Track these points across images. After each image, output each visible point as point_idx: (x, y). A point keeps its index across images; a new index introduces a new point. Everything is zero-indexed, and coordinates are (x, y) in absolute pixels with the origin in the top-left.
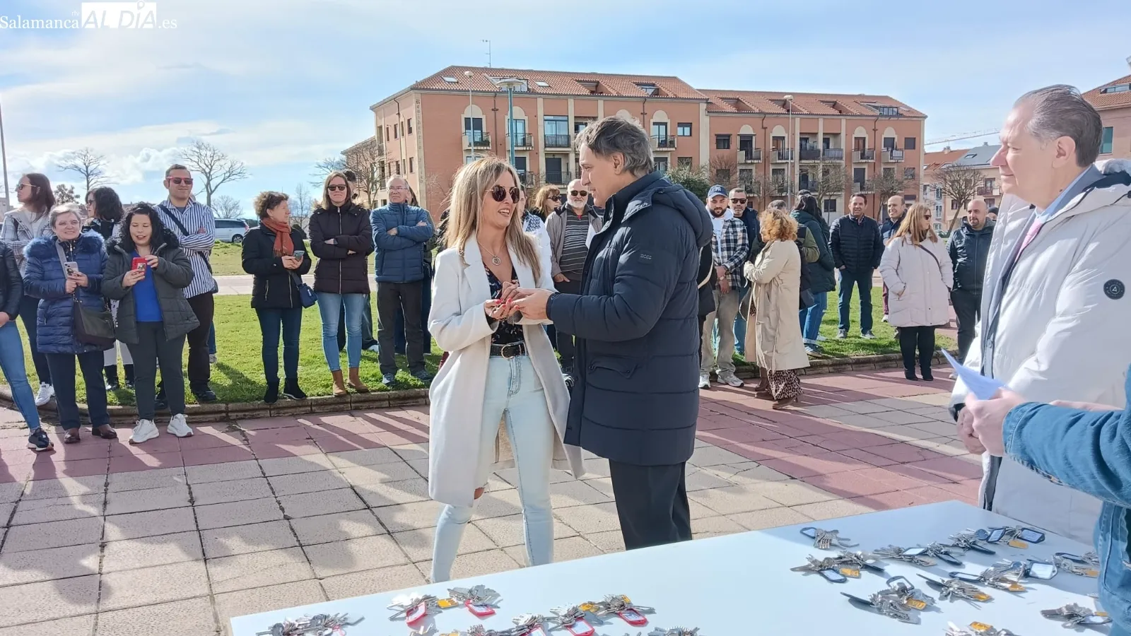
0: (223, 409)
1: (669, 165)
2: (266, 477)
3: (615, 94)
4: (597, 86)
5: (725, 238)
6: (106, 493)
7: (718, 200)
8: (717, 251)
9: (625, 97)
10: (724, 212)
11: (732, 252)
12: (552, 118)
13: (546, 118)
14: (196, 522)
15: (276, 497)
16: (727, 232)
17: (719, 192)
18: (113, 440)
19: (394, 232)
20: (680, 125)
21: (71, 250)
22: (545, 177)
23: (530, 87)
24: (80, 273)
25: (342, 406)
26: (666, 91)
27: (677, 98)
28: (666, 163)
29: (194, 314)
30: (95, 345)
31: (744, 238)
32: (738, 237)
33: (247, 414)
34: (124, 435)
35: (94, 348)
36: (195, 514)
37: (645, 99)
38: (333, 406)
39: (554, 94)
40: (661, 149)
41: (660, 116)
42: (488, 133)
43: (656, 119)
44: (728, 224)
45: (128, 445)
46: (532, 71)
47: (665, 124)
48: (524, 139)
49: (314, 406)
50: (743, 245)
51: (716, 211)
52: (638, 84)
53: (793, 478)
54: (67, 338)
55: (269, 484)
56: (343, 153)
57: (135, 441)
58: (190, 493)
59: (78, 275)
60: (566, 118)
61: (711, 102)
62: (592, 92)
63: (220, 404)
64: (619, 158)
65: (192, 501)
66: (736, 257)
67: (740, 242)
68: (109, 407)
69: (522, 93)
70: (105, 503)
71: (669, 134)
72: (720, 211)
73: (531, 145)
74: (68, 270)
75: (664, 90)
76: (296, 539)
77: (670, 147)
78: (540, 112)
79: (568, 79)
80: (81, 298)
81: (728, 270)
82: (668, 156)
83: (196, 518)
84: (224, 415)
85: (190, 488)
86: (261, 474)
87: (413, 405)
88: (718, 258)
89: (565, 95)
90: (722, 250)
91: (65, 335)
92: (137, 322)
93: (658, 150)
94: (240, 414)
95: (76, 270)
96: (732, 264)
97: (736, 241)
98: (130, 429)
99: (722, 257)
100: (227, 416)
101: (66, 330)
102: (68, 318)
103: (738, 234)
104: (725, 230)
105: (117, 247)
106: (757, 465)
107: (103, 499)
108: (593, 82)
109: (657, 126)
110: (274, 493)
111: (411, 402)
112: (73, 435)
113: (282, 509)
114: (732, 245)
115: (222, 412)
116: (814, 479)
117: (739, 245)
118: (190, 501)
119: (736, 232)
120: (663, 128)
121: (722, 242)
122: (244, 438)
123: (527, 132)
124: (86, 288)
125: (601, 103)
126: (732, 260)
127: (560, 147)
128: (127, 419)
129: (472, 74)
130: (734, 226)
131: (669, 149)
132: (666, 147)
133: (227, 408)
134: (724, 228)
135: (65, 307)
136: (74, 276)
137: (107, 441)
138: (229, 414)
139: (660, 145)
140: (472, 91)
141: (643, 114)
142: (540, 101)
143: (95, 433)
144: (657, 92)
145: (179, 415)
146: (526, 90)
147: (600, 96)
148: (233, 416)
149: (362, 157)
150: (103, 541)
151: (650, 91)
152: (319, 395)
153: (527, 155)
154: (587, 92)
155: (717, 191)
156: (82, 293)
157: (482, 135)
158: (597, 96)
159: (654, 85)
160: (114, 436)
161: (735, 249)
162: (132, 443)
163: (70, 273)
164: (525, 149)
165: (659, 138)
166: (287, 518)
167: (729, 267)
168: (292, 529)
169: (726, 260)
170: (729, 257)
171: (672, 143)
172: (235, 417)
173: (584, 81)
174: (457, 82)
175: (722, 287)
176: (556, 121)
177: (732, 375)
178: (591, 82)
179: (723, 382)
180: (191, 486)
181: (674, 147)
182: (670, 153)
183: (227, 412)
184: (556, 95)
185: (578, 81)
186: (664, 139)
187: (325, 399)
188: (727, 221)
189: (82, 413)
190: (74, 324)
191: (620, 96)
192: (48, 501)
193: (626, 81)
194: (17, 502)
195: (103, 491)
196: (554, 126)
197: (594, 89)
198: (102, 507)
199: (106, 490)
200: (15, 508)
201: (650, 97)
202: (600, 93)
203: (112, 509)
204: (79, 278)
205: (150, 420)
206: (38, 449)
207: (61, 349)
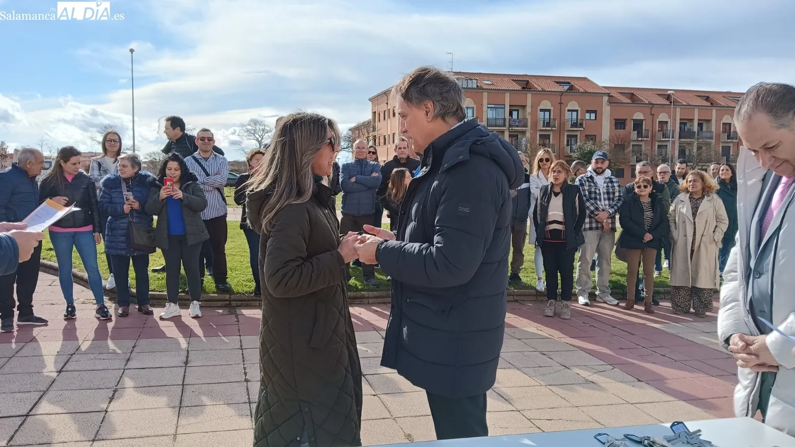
0: (227, 298)
1: (578, 140)
2: (242, 349)
3: (540, 89)
4: (527, 84)
5: (605, 191)
6: (131, 353)
7: (600, 161)
8: (600, 200)
9: (548, 91)
10: (603, 171)
11: (611, 201)
12: (493, 106)
14: (184, 378)
15: (244, 365)
16: (607, 186)
17: (601, 156)
18: (150, 316)
19: (353, 179)
20: (588, 111)
21: (130, 184)
23: (478, 85)
24: (134, 201)
26: (578, 87)
27: (586, 92)
28: (577, 139)
29: (206, 229)
30: (143, 251)
31: (619, 191)
32: (616, 190)
33: (243, 303)
34: (158, 312)
35: (141, 253)
36: (185, 373)
37: (562, 93)
39: (495, 90)
40: (573, 129)
41: (573, 105)
43: (570, 107)
44: (608, 180)
46: (481, 73)
47: (577, 111)
50: (619, 196)
51: (597, 170)
52: (557, 83)
54: (123, 245)
55: (243, 354)
56: (350, 130)
57: (163, 317)
58: (187, 357)
59: (133, 202)
60: (503, 106)
61: (613, 96)
62: (523, 88)
63: (226, 295)
64: (429, 105)
65: (186, 363)
66: (615, 205)
67: (617, 194)
69: (472, 88)
70: (128, 360)
71: (579, 118)
72: (601, 170)
74: (126, 198)
75: (576, 86)
76: (247, 397)
78: (485, 102)
79: (506, 79)
80: (135, 218)
81: (610, 215)
82: (578, 134)
83: (184, 375)
84: (228, 302)
85: (188, 353)
86: (239, 346)
87: (358, 304)
88: (602, 205)
89: (503, 90)
90: (604, 199)
91: (123, 242)
92: (169, 236)
93: (571, 129)
94: (239, 303)
95: (131, 198)
96: (613, 210)
97: (614, 193)
99: (605, 205)
100: (230, 304)
101: (123, 239)
102: (125, 231)
103: (616, 188)
104: (606, 185)
106: (612, 367)
107: (128, 357)
108: (525, 81)
109: (571, 112)
110: (244, 361)
111: (358, 301)
112: (123, 311)
113: (245, 374)
114: (611, 196)
115: (227, 300)
116: (658, 383)
117: (616, 197)
118: (184, 363)
119: (614, 186)
120: (575, 114)
121: (604, 194)
122: (236, 320)
124: (138, 210)
125: (529, 96)
126: (612, 207)
127: (499, 126)
128: (160, 301)
130: (612, 182)
131: (579, 129)
132: (576, 127)
133: (230, 298)
134: (605, 182)
135: (123, 223)
136: (130, 201)
137: (146, 316)
138: (232, 302)
139: (572, 126)
141: (560, 103)
142: (485, 94)
143: (140, 310)
144: (571, 88)
145: (195, 302)
146: (475, 87)
147: (529, 91)
148: (234, 303)
149: (361, 132)
150: (117, 387)
151: (566, 88)
154: (519, 88)
155: (600, 155)
156: (135, 214)
158: (526, 91)
159: (569, 83)
160: (151, 313)
161: (613, 200)
162: (161, 319)
163: (127, 200)
165: (571, 121)
166: (247, 381)
167: (611, 212)
168: (247, 389)
169: (607, 207)
170: (610, 205)
171: (581, 125)
172: (235, 305)
173: (517, 80)
175: (605, 227)
176: (496, 108)
177: (609, 296)
178: (523, 81)
179: (602, 301)
180: (190, 352)
181: (583, 127)
182: (579, 132)
183: (230, 300)
184: (497, 90)
185: (513, 80)
186: (576, 121)
188: (606, 178)
189: (132, 295)
190: (128, 236)
191: (543, 91)
192: (92, 356)
193: (549, 81)
194: (72, 355)
195: (130, 351)
196: (494, 112)
197: (525, 86)
198: (125, 363)
199: (132, 351)
200: (70, 358)
201: (566, 92)
202: (529, 89)
203: (131, 364)
204: (133, 203)
205: (175, 303)
206: (102, 318)
207: (119, 252)
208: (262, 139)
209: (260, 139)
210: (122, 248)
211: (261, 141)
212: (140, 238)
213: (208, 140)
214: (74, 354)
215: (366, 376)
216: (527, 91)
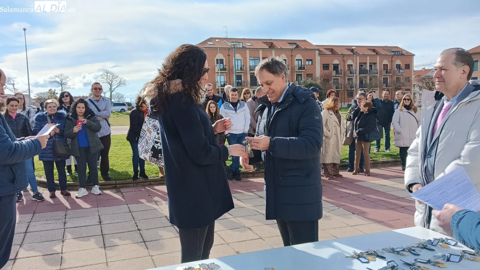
0: (114, 183)
1: (303, 77)
2: (131, 212)
3: (279, 48)
4: (272, 45)
6: (65, 219)
9: (284, 49)
12: (253, 58)
13: (250, 58)
14: (102, 231)
15: (135, 221)
20: (307, 60)
21: (53, 118)
22: (250, 83)
23: (243, 46)
25: (163, 182)
27: (306, 49)
28: (302, 77)
29: (101, 143)
30: (62, 158)
33: (124, 185)
35: (62, 159)
36: (101, 228)
37: (292, 50)
38: (159, 182)
40: (299, 71)
41: (299, 57)
42: (226, 65)
43: (297, 58)
46: (245, 39)
47: (301, 60)
48: (241, 68)
49: (152, 182)
52: (289, 43)
53: (354, 214)
54: (51, 155)
55: (132, 215)
57: (78, 197)
58: (100, 219)
60: (259, 58)
61: (321, 51)
62: (270, 47)
63: (113, 181)
65: (100, 222)
69: (240, 48)
70: (65, 223)
71: (303, 64)
73: (244, 70)
75: (300, 45)
76: (142, 239)
77: (303, 70)
78: (248, 56)
79: (260, 42)
80: (57, 138)
82: (302, 73)
83: (101, 230)
84: (115, 185)
85: (100, 217)
86: (128, 211)
89: (258, 48)
91: (50, 153)
92: (79, 148)
94: (121, 185)
98: (77, 192)
100: (116, 186)
101: (50, 151)
102: (51, 146)
105: (70, 117)
106: (338, 208)
107: (64, 221)
108: (270, 43)
109: (297, 61)
110: (134, 219)
112: (53, 194)
113: (137, 226)
115: (114, 184)
116: (362, 214)
118: (99, 222)
120: (300, 61)
122: (122, 196)
123: (242, 64)
124: (58, 134)
125: (273, 52)
128: (74, 188)
129: (219, 41)
132: (301, 69)
133: (116, 183)
135: (50, 142)
137: (67, 197)
138: (117, 185)
139: (299, 69)
140: (219, 48)
141: (292, 56)
142: (248, 51)
143: (62, 193)
144: (297, 46)
145: (96, 186)
148: (118, 186)
150: (63, 239)
151: (294, 46)
152: (153, 177)
153: (242, 74)
154: (267, 47)
156: (57, 136)
157: (223, 66)
159: (296, 44)
162: (77, 197)
164: (241, 71)
165: (298, 66)
166: (139, 230)
168: (141, 235)
171: (304, 68)
172: (119, 187)
173: (266, 43)
174: (213, 44)
176: (254, 59)
178: (269, 43)
180: (100, 216)
181: (305, 69)
183: (116, 184)
184: (255, 48)
185: (264, 43)
186: (301, 66)
187: (156, 179)
189: (56, 185)
190: (54, 149)
191: (282, 49)
192: (42, 222)
193: (284, 42)
194: (29, 222)
195: (64, 218)
196: (254, 61)
197: (271, 46)
198: (63, 225)
199: (65, 218)
200: (29, 225)
201: (295, 49)
202: (273, 47)
203: (67, 225)
204: (56, 130)
205: (84, 188)
207: (48, 159)
208: (112, 82)
209: (110, 82)
210: (51, 156)
211: (111, 83)
212: (61, 150)
213: (99, 89)
214: (31, 222)
216: (272, 49)
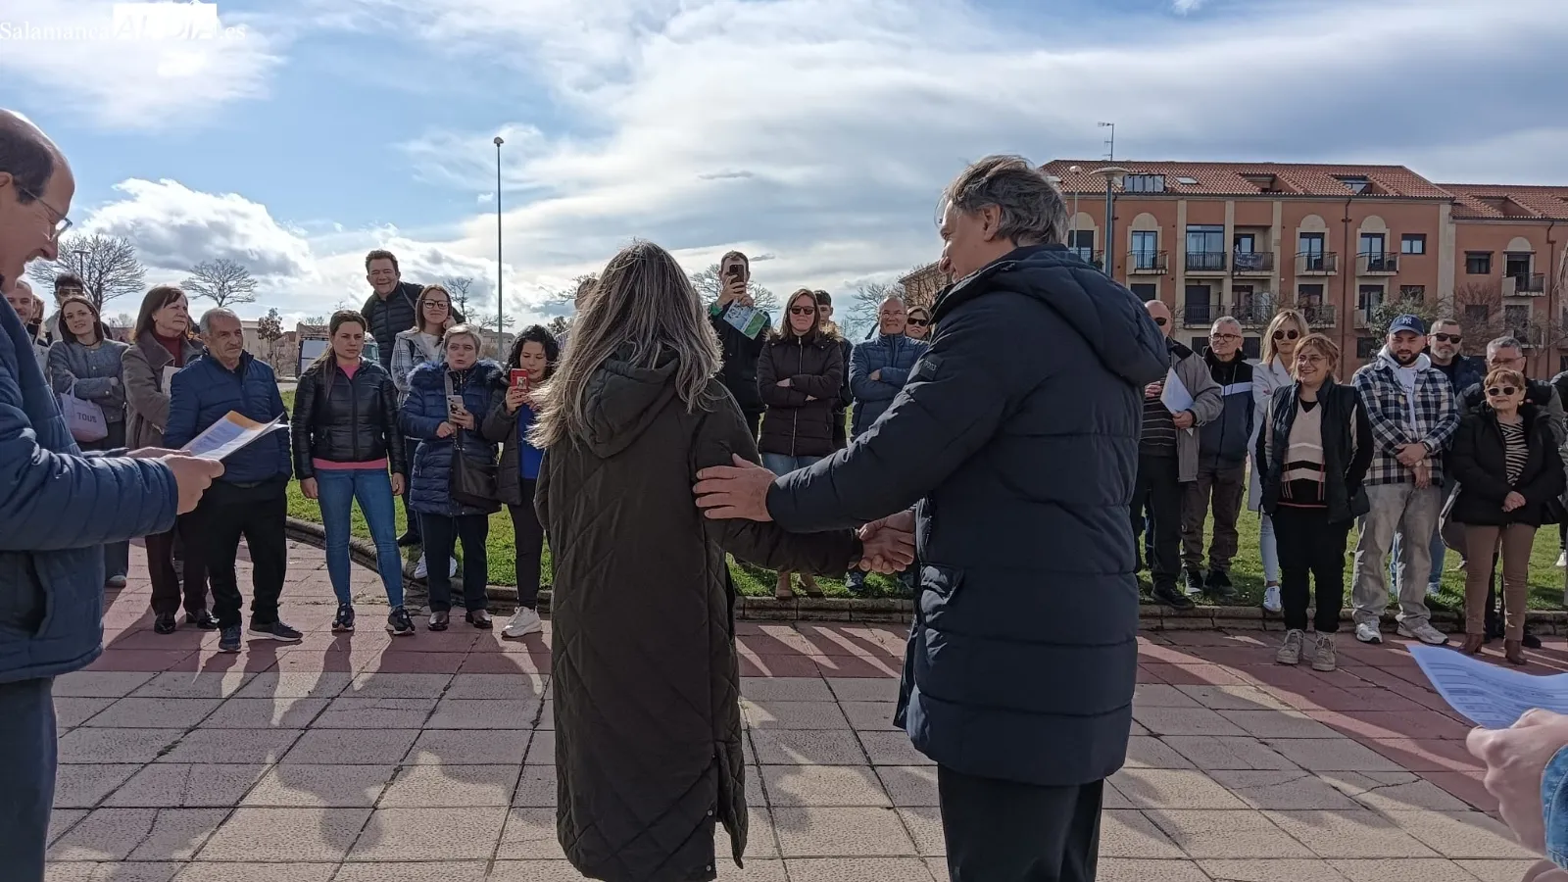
1: (1385, 297)
3: (1301, 192)
4: (1272, 182)
5: (1420, 400)
6: (440, 699)
7: (1405, 337)
8: (1408, 419)
9: (1317, 196)
10: (1414, 357)
11: (1432, 422)
12: (1199, 228)
13: (1190, 228)
14: (527, 752)
16: (1424, 390)
17: (1409, 325)
18: (484, 631)
19: (875, 375)
20: (1406, 237)
21: (460, 381)
22: (1183, 312)
23: (1167, 185)
24: (465, 412)
25: (784, 613)
26: (1384, 187)
27: (1401, 197)
28: (1382, 295)
30: (478, 508)
31: (1451, 401)
32: (1442, 399)
34: (501, 624)
35: (475, 511)
36: (530, 741)
37: (1349, 200)
38: (773, 612)
39: (1204, 195)
40: (1373, 273)
41: (1373, 224)
42: (1100, 251)
43: (1366, 228)
44: (1424, 377)
45: (499, 637)
46: (1173, 163)
47: (1382, 236)
48: (1154, 260)
49: (749, 608)
50: (1451, 411)
51: (1400, 356)
52: (1338, 178)
53: (1475, 810)
54: (443, 494)
56: (901, 281)
57: (509, 634)
58: (540, 712)
59: (463, 414)
60: (1221, 228)
61: (1455, 198)
62: (1264, 190)
64: (993, 212)
65: (536, 722)
66: (1442, 430)
67: (1445, 406)
68: (487, 587)
69: (1154, 194)
70: (432, 713)
71: (1387, 249)
72: (1409, 356)
73: (1164, 267)
74: (451, 406)
75: (1381, 185)
77: (1389, 270)
78: (1182, 220)
79: (1228, 173)
80: (465, 445)
81: (1430, 451)
82: (1385, 283)
83: (528, 747)
85: (542, 705)
87: (883, 622)
88: (1411, 430)
89: (1220, 195)
90: (1417, 418)
91: (442, 490)
92: (523, 479)
93: (1369, 274)
95: (461, 406)
96: (1437, 441)
97: (1438, 404)
99: (1419, 430)
101: (443, 483)
102: (446, 469)
103: (1442, 393)
104: (1419, 387)
105: (502, 379)
106: (1415, 778)
107: (431, 707)
108: (1267, 175)
109: (1368, 239)
111: (881, 617)
112: (438, 619)
114: (1433, 411)
117: (1444, 412)
118: (533, 723)
119: (1439, 390)
120: (1377, 242)
121: (1416, 405)
123: (1160, 248)
124: (471, 430)
125: (1278, 205)
126: (1435, 435)
127: (1210, 269)
128: (504, 604)
129: (1080, 169)
130: (1433, 381)
131: (1386, 273)
132: (1382, 269)
134: (1417, 381)
135: (444, 456)
136: (458, 411)
137: (478, 630)
139: (1371, 268)
140: (1080, 193)
141: (1346, 221)
142: (1182, 204)
143: (469, 618)
144: (1370, 189)
146: (1161, 189)
147: (1277, 196)
149: (923, 285)
150: (403, 763)
151: (1358, 188)
152: (755, 595)
153: (1157, 282)
154: (1256, 190)
155: (1405, 324)
156: (466, 439)
157: (1092, 254)
158: (1271, 196)
159: (1364, 178)
160: (488, 626)
161: (1436, 418)
162: (505, 636)
163: (454, 410)
164: (1155, 272)
165: (1370, 257)
167: (1432, 445)
169: (1424, 434)
170: (1429, 430)
171: (1392, 265)
173: (1252, 175)
174: (1062, 182)
175: (1418, 477)
176: (1205, 232)
177: (1427, 625)
178: (1263, 175)
179: (1410, 635)
180: (545, 702)
181: (1394, 270)
182: (1387, 279)
184: (1208, 195)
185: (1243, 175)
186: (1379, 258)
187: (764, 601)
188: (1421, 373)
190: (452, 479)
191: (1308, 195)
192: (368, 702)
193: (1320, 175)
194: (333, 698)
195: (439, 696)
196: (1202, 240)
197: (1268, 186)
198: (425, 717)
199: (442, 695)
200: (328, 705)
201: (1357, 196)
202: (1277, 192)
203: (435, 721)
204: (463, 417)
205: (531, 607)
206: (396, 632)
207: (435, 508)
210: (440, 500)
212: (472, 483)
214: (338, 696)
215: (878, 769)
216: (1273, 196)
